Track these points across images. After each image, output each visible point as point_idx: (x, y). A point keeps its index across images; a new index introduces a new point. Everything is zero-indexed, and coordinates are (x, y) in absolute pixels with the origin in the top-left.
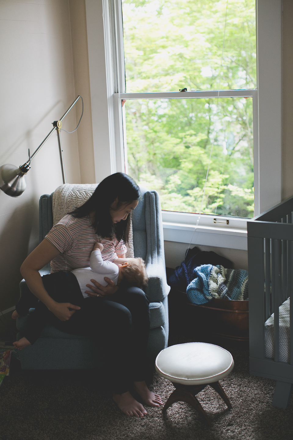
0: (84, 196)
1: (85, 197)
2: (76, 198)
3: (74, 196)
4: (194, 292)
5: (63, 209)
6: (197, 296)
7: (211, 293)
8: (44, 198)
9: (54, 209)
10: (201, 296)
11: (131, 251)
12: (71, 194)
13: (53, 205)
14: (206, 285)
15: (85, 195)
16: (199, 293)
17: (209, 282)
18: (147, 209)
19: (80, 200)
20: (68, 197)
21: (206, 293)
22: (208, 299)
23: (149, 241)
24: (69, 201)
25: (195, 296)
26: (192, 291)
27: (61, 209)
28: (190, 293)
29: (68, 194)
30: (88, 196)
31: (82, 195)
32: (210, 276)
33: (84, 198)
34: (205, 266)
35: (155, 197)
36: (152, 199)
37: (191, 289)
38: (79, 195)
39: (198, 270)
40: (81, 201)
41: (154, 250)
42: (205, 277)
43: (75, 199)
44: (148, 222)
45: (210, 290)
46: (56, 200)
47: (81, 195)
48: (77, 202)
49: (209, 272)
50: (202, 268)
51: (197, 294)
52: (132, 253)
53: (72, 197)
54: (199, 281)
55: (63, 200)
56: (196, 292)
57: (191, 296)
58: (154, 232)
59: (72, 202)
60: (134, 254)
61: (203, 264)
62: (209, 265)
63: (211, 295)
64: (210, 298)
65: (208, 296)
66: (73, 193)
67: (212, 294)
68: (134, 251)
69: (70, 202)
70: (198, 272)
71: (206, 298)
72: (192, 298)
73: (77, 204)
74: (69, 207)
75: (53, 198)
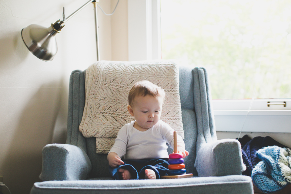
0: (123, 68)
1: (125, 69)
2: (114, 70)
3: (111, 69)
4: (262, 177)
5: (99, 82)
6: (266, 183)
7: (285, 177)
8: (76, 73)
9: (87, 84)
10: (271, 182)
11: (180, 130)
12: (108, 67)
13: (86, 80)
14: (275, 168)
15: (125, 68)
16: (267, 178)
17: (279, 164)
18: (196, 85)
19: (118, 72)
20: (105, 69)
21: (277, 178)
22: (280, 185)
23: (199, 120)
24: (105, 74)
25: (263, 182)
26: (259, 176)
27: (96, 82)
28: (257, 179)
29: (104, 66)
30: (128, 69)
31: (121, 68)
32: (279, 158)
33: (123, 71)
34: (269, 148)
35: (204, 73)
36: (201, 75)
37: (258, 174)
38: (118, 68)
39: (262, 152)
40: (120, 74)
41: (207, 129)
42: (272, 160)
43: (113, 72)
44: (197, 100)
45: (283, 174)
46: (90, 74)
47: (119, 68)
48: (115, 75)
49: (276, 154)
50: (265, 150)
51: (266, 180)
52: (182, 131)
53: (109, 69)
54: (266, 164)
55: (99, 73)
56: (264, 177)
57: (258, 183)
58: (205, 110)
59: (110, 74)
60: (183, 133)
61: (267, 146)
62: (274, 147)
63: (284, 180)
64: (284, 183)
65: (280, 181)
66: (110, 66)
67: (286, 179)
68: (184, 130)
69: (107, 74)
70: (262, 154)
71: (278, 184)
72: (259, 184)
73: (115, 77)
74: (105, 79)
75: (86, 73)
